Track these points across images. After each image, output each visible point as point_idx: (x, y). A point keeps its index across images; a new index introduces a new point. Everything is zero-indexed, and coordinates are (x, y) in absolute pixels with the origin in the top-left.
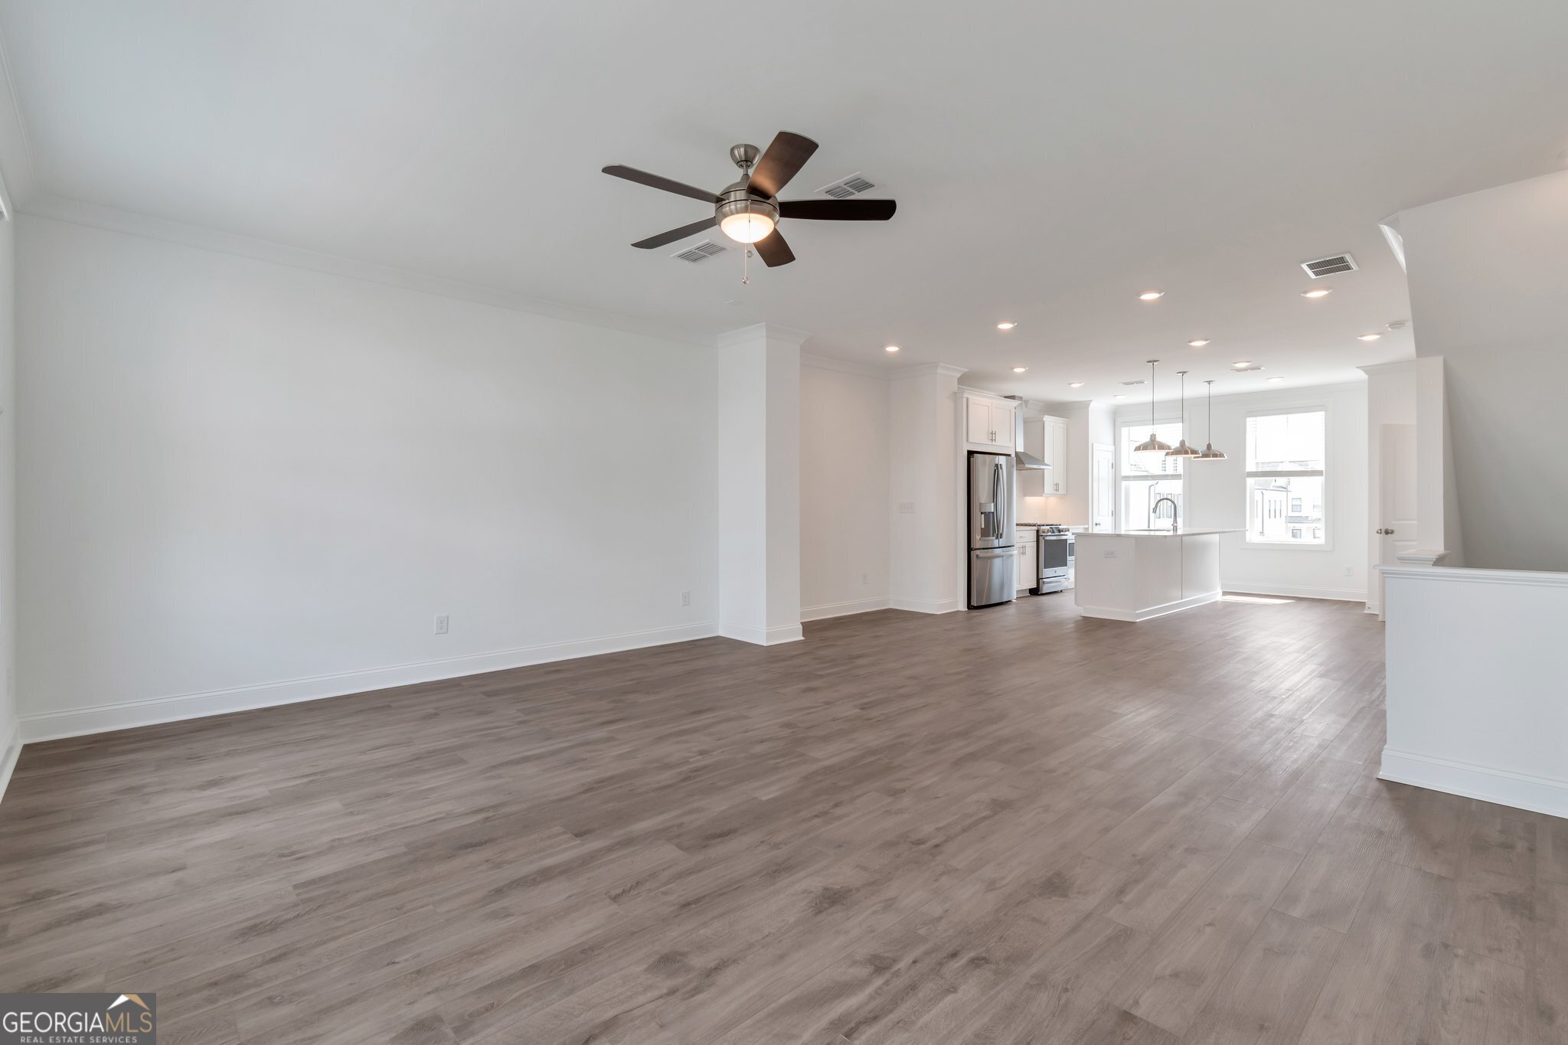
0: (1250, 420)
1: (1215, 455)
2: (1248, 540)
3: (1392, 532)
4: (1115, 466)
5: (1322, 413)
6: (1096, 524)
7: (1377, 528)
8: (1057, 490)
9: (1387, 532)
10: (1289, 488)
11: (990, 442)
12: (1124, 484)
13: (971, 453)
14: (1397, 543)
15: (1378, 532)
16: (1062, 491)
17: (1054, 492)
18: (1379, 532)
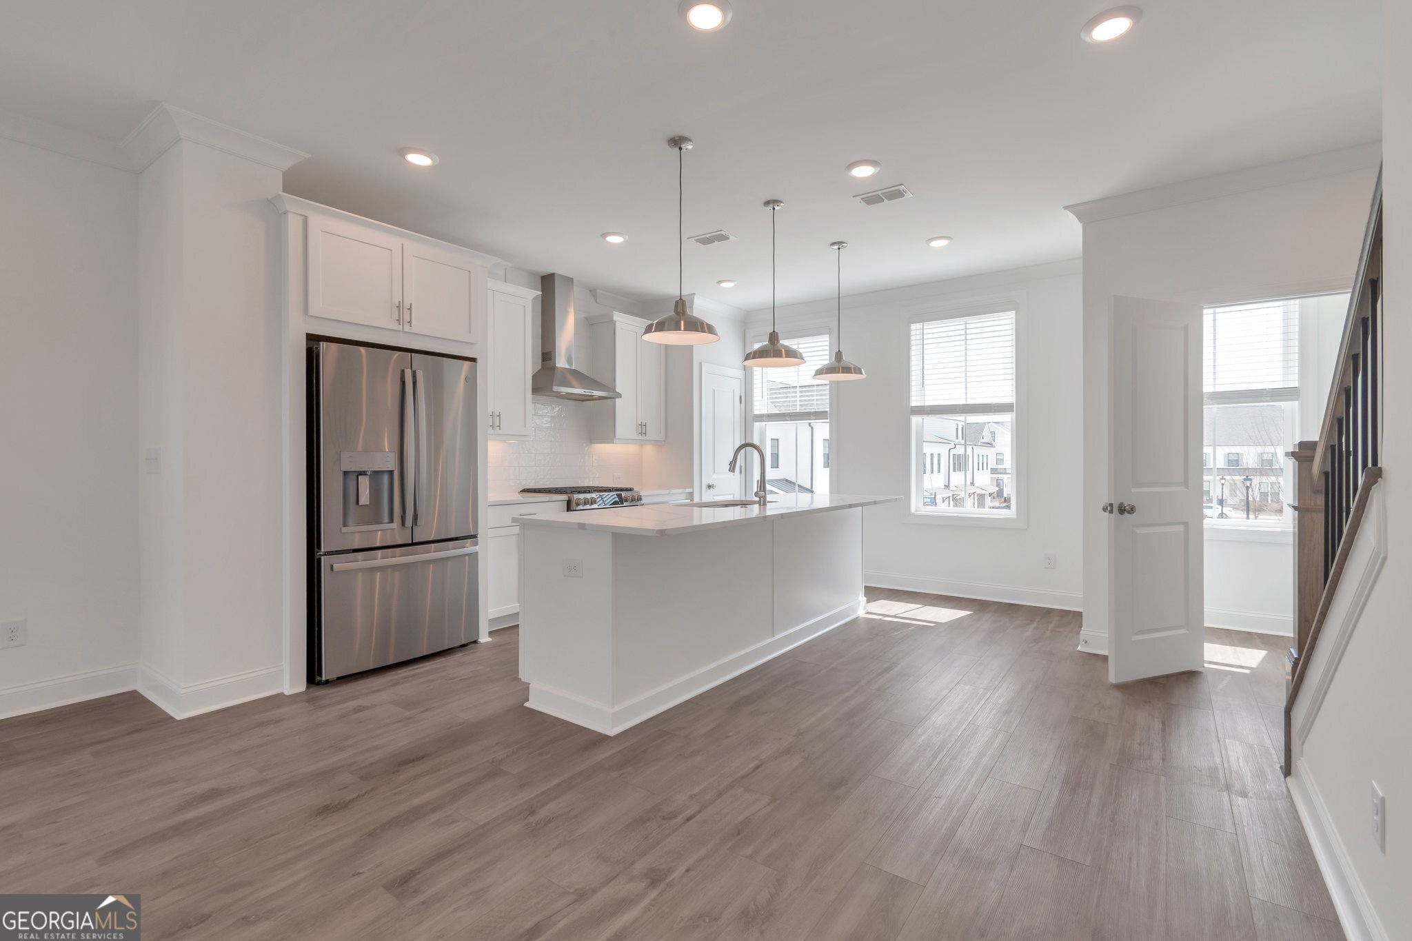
0: (916, 328)
1: (847, 370)
2: (913, 509)
3: (1132, 510)
4: (746, 399)
5: (1012, 314)
6: (709, 487)
7: (1105, 500)
8: (642, 433)
9: (1122, 510)
10: (995, 444)
11: (395, 326)
12: (757, 425)
13: (313, 340)
14: (1140, 531)
15: (1105, 509)
16: (654, 432)
17: (635, 436)
18: (1109, 508)
